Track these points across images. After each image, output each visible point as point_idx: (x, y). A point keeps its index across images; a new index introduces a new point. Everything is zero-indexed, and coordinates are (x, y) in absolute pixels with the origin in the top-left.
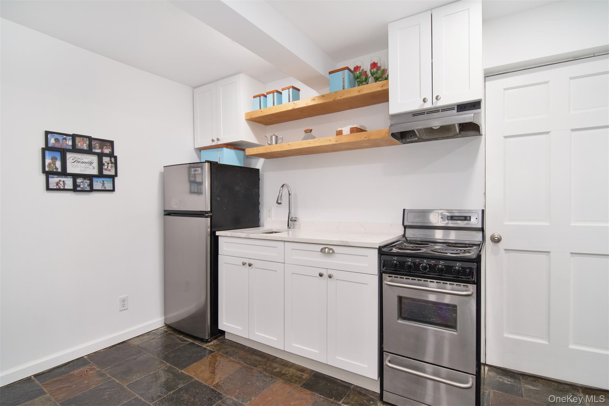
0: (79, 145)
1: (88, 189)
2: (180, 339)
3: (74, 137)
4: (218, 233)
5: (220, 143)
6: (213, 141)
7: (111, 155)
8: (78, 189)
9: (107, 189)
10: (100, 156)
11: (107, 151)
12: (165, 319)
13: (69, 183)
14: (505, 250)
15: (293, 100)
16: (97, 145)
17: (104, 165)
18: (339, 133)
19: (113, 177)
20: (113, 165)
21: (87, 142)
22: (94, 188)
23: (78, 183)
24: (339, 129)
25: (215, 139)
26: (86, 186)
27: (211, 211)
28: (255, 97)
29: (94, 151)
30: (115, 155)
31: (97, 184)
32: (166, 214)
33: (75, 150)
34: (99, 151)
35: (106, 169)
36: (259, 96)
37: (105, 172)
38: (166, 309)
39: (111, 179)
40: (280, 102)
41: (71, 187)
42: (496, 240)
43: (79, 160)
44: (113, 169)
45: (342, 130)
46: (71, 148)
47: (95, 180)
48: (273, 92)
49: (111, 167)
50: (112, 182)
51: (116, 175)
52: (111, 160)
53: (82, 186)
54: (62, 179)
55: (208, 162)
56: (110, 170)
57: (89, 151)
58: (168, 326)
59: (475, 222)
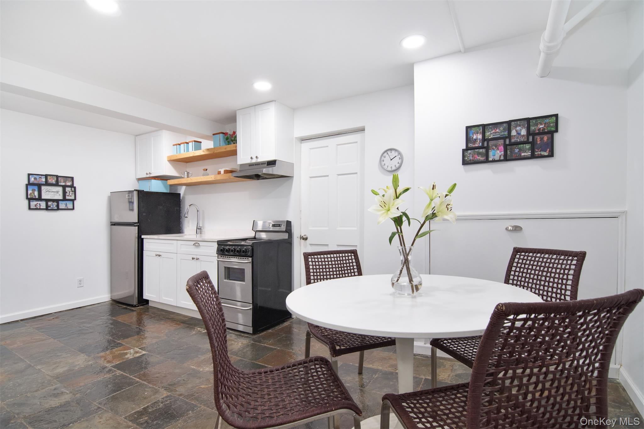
0: (50, 181)
1: (56, 208)
2: (118, 306)
3: (46, 176)
4: (143, 237)
5: (151, 175)
6: (147, 174)
7: (72, 186)
8: (49, 208)
9: (69, 208)
10: (64, 187)
11: (69, 184)
12: (111, 296)
13: (43, 205)
14: (310, 244)
15: (195, 150)
16: (62, 180)
17: (67, 193)
18: (219, 173)
19: (73, 201)
20: (73, 193)
21: (55, 179)
22: (60, 208)
23: (49, 205)
25: (148, 173)
26: (54, 206)
27: (138, 222)
28: (174, 145)
29: (59, 184)
30: (74, 186)
31: (62, 205)
32: (112, 225)
33: (47, 184)
34: (63, 184)
35: (68, 196)
36: (176, 145)
37: (67, 198)
38: (112, 289)
39: (72, 202)
40: (188, 150)
41: (45, 208)
42: (305, 239)
43: (50, 190)
44: (73, 195)
45: (220, 171)
46: (44, 183)
47: (60, 202)
48: (183, 143)
49: (72, 194)
50: (72, 204)
51: (75, 199)
52: (71, 190)
53: (51, 207)
54: (39, 203)
55: (136, 190)
56: (71, 196)
57: (57, 184)
58: (112, 300)
59: (283, 227)
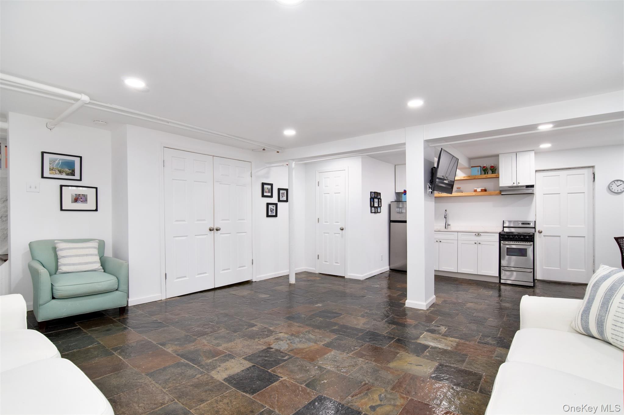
1: (377, 212)
12: (390, 267)
14: (544, 236)
17: (379, 202)
19: (380, 207)
24: (475, 189)
32: (390, 222)
37: (379, 205)
41: (374, 212)
42: (540, 232)
45: (476, 190)
54: (373, 209)
57: (377, 198)
58: (391, 269)
59: (532, 225)
